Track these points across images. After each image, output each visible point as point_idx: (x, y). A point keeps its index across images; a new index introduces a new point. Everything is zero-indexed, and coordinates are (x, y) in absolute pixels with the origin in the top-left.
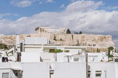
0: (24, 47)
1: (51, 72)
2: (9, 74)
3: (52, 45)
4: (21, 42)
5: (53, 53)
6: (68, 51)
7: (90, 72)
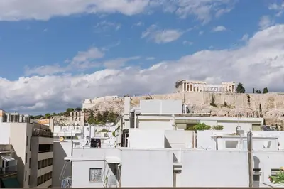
0: (137, 119)
1: (175, 169)
2: (102, 171)
3: (191, 115)
4: (132, 111)
5: (192, 131)
6: (220, 128)
7: (259, 170)
